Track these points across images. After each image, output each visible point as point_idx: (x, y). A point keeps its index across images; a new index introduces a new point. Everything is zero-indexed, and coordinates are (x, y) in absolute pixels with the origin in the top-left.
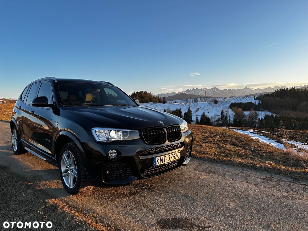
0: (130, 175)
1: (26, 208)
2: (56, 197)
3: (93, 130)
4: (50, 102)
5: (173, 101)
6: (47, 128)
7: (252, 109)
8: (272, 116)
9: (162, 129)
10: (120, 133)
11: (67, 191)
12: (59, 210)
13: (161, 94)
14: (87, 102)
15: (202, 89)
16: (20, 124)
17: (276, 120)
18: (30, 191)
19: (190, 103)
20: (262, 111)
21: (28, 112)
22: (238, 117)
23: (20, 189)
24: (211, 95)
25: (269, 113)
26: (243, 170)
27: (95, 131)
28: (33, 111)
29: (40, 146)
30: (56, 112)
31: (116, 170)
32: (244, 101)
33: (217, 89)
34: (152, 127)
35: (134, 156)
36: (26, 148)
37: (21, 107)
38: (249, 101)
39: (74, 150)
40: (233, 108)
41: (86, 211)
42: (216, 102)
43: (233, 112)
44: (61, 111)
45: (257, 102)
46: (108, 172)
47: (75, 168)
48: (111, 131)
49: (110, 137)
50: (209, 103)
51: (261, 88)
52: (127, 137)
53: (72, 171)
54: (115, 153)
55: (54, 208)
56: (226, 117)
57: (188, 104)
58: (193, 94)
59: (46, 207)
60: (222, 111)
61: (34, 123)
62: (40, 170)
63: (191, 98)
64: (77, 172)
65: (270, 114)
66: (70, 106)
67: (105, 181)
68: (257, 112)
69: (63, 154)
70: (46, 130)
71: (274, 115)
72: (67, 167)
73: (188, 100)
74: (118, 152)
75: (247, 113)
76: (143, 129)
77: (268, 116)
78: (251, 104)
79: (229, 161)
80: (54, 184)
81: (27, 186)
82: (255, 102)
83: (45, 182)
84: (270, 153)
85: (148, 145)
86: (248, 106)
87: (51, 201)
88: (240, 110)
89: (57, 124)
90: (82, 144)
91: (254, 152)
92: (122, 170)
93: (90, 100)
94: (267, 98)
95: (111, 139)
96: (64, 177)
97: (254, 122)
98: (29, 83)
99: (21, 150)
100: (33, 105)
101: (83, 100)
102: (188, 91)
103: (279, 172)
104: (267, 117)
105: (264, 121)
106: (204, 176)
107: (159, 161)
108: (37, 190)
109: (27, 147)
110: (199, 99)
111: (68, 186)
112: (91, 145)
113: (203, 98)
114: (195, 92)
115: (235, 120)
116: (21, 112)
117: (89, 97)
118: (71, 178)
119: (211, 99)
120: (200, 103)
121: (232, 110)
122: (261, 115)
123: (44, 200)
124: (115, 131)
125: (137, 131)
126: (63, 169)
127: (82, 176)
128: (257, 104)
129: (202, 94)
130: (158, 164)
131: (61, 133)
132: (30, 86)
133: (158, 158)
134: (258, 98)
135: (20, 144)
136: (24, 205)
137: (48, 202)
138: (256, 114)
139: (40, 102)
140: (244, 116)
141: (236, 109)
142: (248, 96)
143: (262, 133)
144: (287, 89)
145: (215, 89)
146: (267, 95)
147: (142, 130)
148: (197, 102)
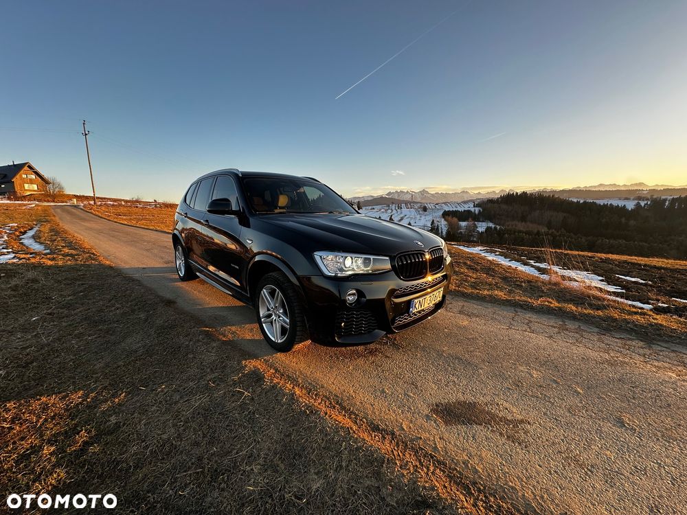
0: (375, 329)
1: (213, 376)
2: (256, 357)
3: (317, 256)
4: (234, 208)
5: (370, 207)
6: (233, 247)
7: (470, 219)
8: (495, 228)
9: (423, 255)
10: (360, 261)
11: (271, 346)
12: (267, 383)
13: (355, 198)
14: (281, 208)
15: (408, 192)
16: (186, 237)
17: (500, 234)
18: (215, 345)
19: (392, 210)
20: (483, 221)
21: (199, 222)
22: (452, 229)
23: (199, 341)
24: (419, 200)
25: (491, 225)
26: (517, 312)
27: (321, 257)
28: (207, 221)
29: (222, 274)
30: (244, 222)
31: (356, 322)
32: (461, 209)
33: (427, 192)
34: (408, 252)
35: (384, 299)
36: (198, 274)
37: (186, 214)
38: (466, 209)
39: (284, 285)
40: (447, 217)
41: (309, 384)
42: (425, 209)
43: (446, 223)
44: (252, 220)
45: (477, 210)
46: (343, 324)
47: (285, 313)
48: (346, 257)
49: (346, 267)
50: (416, 210)
51: (483, 192)
52: (369, 268)
53: (279, 317)
54: (353, 294)
55: (257, 377)
56: (438, 228)
57: (390, 211)
58: (396, 198)
59: (244, 375)
60: (433, 221)
61: (204, 235)
62: (221, 307)
63: (393, 203)
64: (288, 321)
65: (493, 226)
66: (267, 214)
67: (339, 338)
68: (476, 223)
69: (262, 290)
70: (231, 249)
71: (498, 227)
72: (269, 310)
73: (389, 206)
74: (360, 293)
75: (463, 224)
76: (397, 255)
77: (491, 228)
78: (469, 212)
79: (490, 296)
80: (247, 333)
81: (207, 334)
82: (475, 210)
83: (233, 328)
84: (529, 282)
85: (404, 280)
86: (465, 215)
87: (251, 365)
88: (455, 219)
89: (250, 242)
90: (298, 278)
91: (505, 279)
92: (365, 321)
93: (283, 205)
94: (490, 205)
95: (346, 271)
96: (264, 325)
97: (472, 235)
98: (195, 179)
99: (190, 275)
100: (209, 211)
101: (274, 204)
102: (389, 193)
103: (573, 317)
104: (488, 229)
105: (485, 235)
106: (464, 321)
107: (417, 306)
108: (224, 343)
109: (200, 272)
110: (403, 205)
111: (274, 340)
112: (317, 281)
113: (409, 204)
114: (399, 196)
115: (448, 233)
116: (186, 221)
117: (283, 200)
118: (277, 327)
119: (419, 205)
120: (405, 210)
121: (445, 220)
122: (482, 227)
123: (239, 363)
124: (352, 258)
125: (387, 258)
126: (262, 312)
127: (298, 328)
128: (477, 212)
129: (407, 198)
130: (415, 310)
131: (257, 258)
132: (198, 183)
133: (416, 301)
134: (478, 205)
135: (189, 268)
136: (209, 370)
137: (246, 366)
138: (475, 225)
139: (219, 207)
140: (459, 227)
141: (450, 218)
142: (465, 202)
143: (497, 251)
144: (517, 193)
145: (423, 192)
146: (491, 201)
147: (395, 257)
148: (401, 208)
